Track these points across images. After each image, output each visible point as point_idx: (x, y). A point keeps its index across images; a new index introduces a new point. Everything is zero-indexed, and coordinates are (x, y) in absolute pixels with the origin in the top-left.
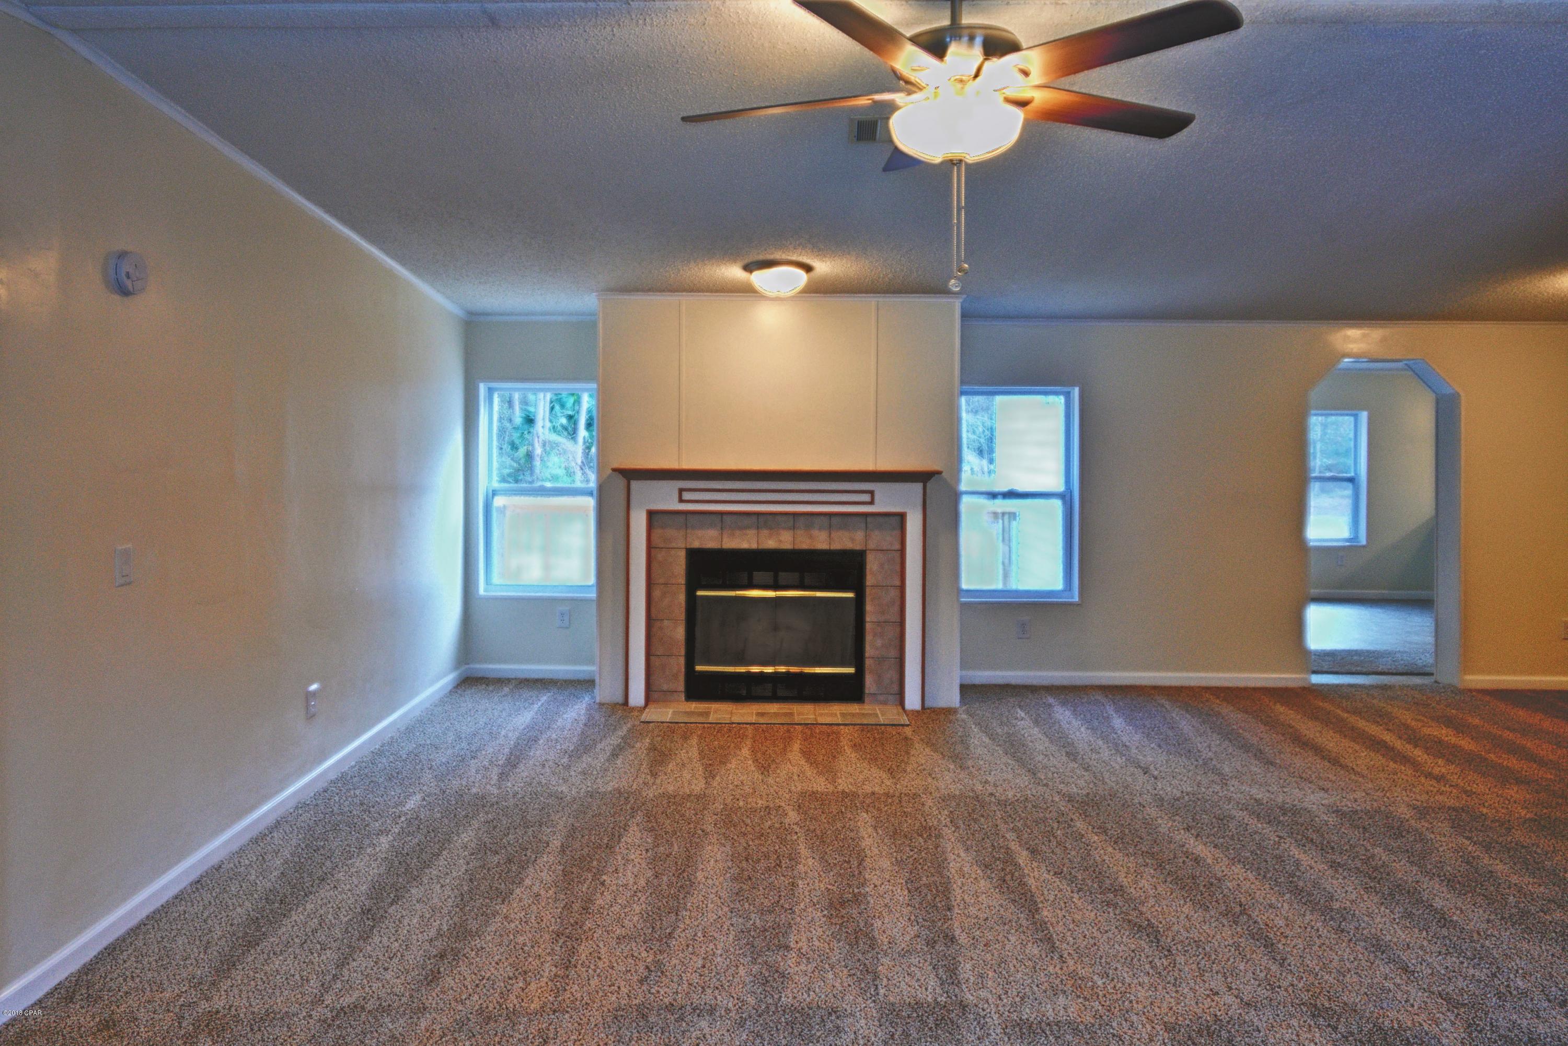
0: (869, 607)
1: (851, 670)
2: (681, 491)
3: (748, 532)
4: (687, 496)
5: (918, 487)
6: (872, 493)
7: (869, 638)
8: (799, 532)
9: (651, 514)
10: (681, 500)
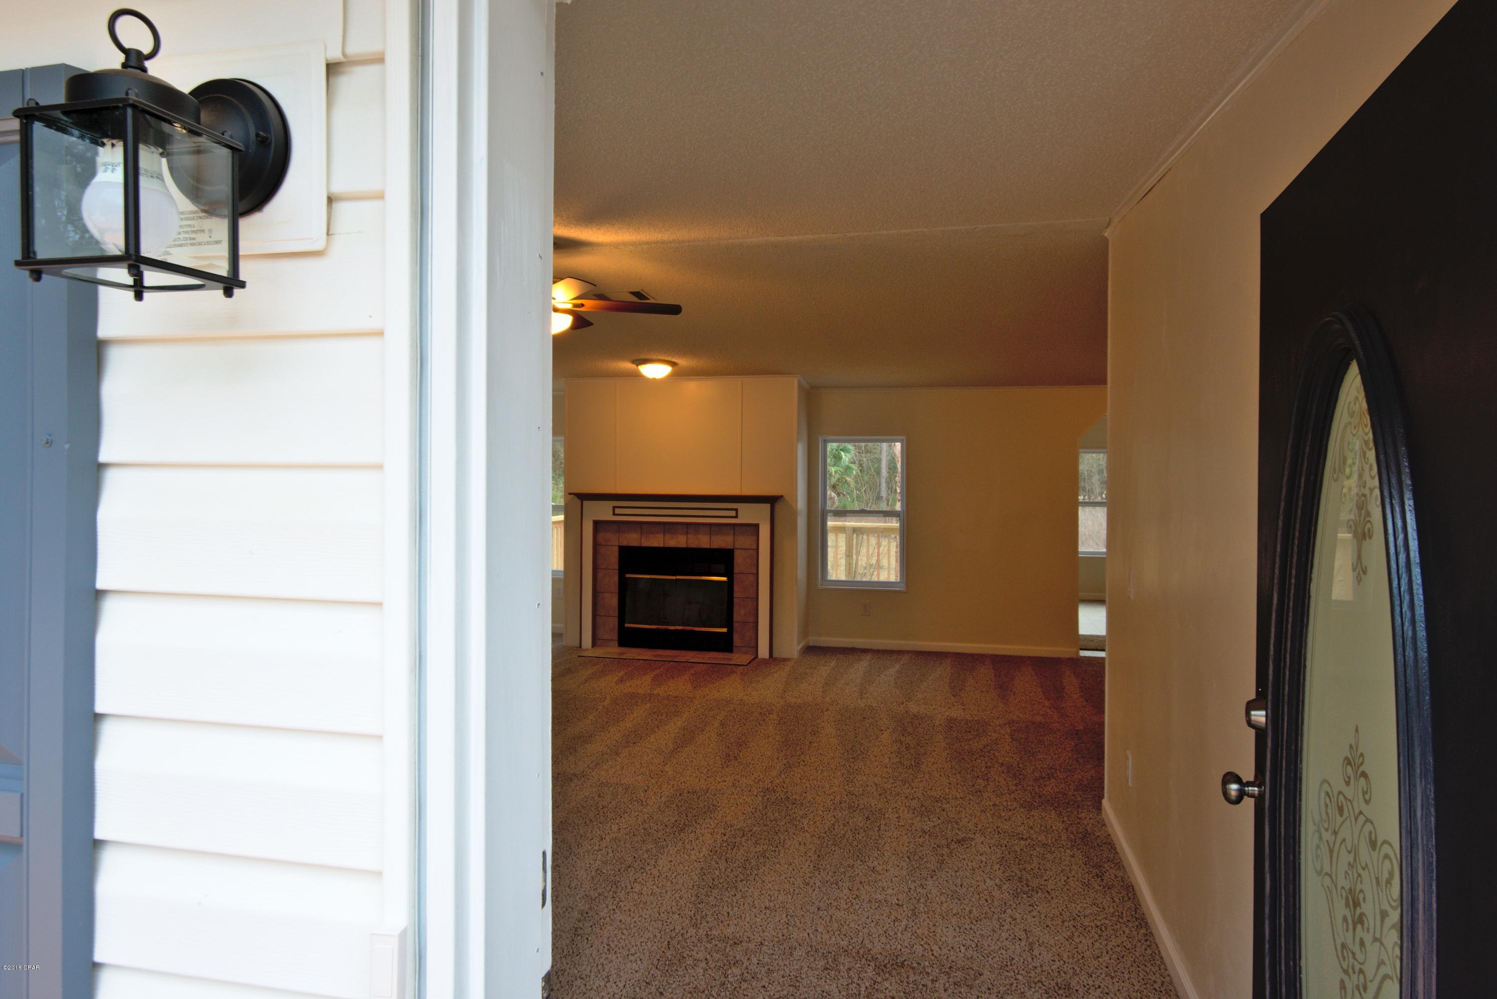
0: (736, 588)
1: (725, 630)
2: (614, 508)
3: (658, 535)
4: (617, 511)
5: (767, 507)
6: (736, 510)
7: (736, 608)
8: (690, 536)
9: (596, 524)
10: (614, 514)
